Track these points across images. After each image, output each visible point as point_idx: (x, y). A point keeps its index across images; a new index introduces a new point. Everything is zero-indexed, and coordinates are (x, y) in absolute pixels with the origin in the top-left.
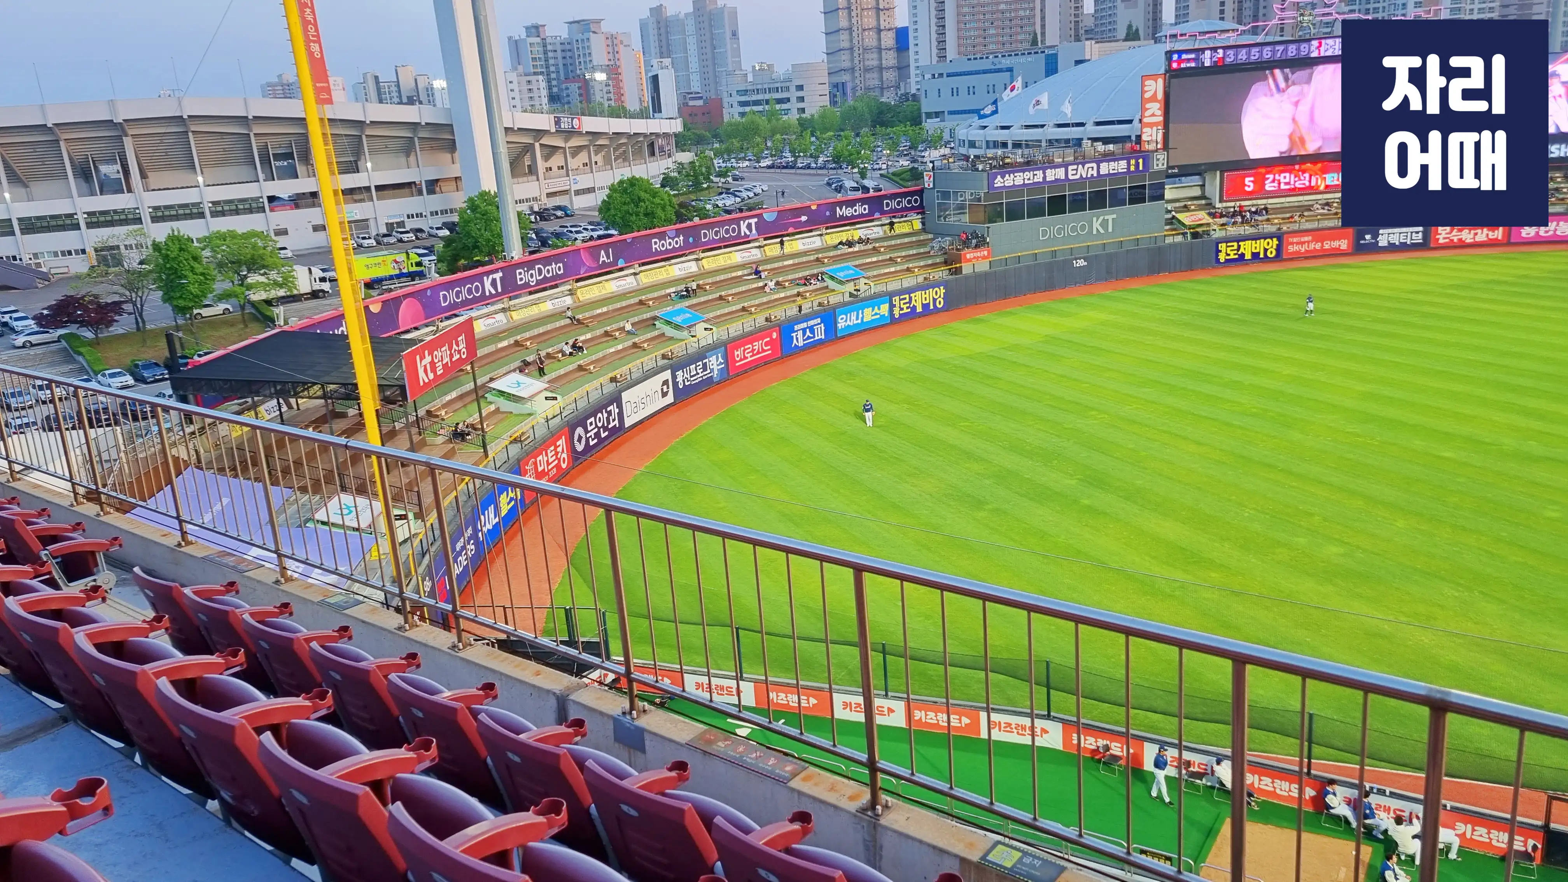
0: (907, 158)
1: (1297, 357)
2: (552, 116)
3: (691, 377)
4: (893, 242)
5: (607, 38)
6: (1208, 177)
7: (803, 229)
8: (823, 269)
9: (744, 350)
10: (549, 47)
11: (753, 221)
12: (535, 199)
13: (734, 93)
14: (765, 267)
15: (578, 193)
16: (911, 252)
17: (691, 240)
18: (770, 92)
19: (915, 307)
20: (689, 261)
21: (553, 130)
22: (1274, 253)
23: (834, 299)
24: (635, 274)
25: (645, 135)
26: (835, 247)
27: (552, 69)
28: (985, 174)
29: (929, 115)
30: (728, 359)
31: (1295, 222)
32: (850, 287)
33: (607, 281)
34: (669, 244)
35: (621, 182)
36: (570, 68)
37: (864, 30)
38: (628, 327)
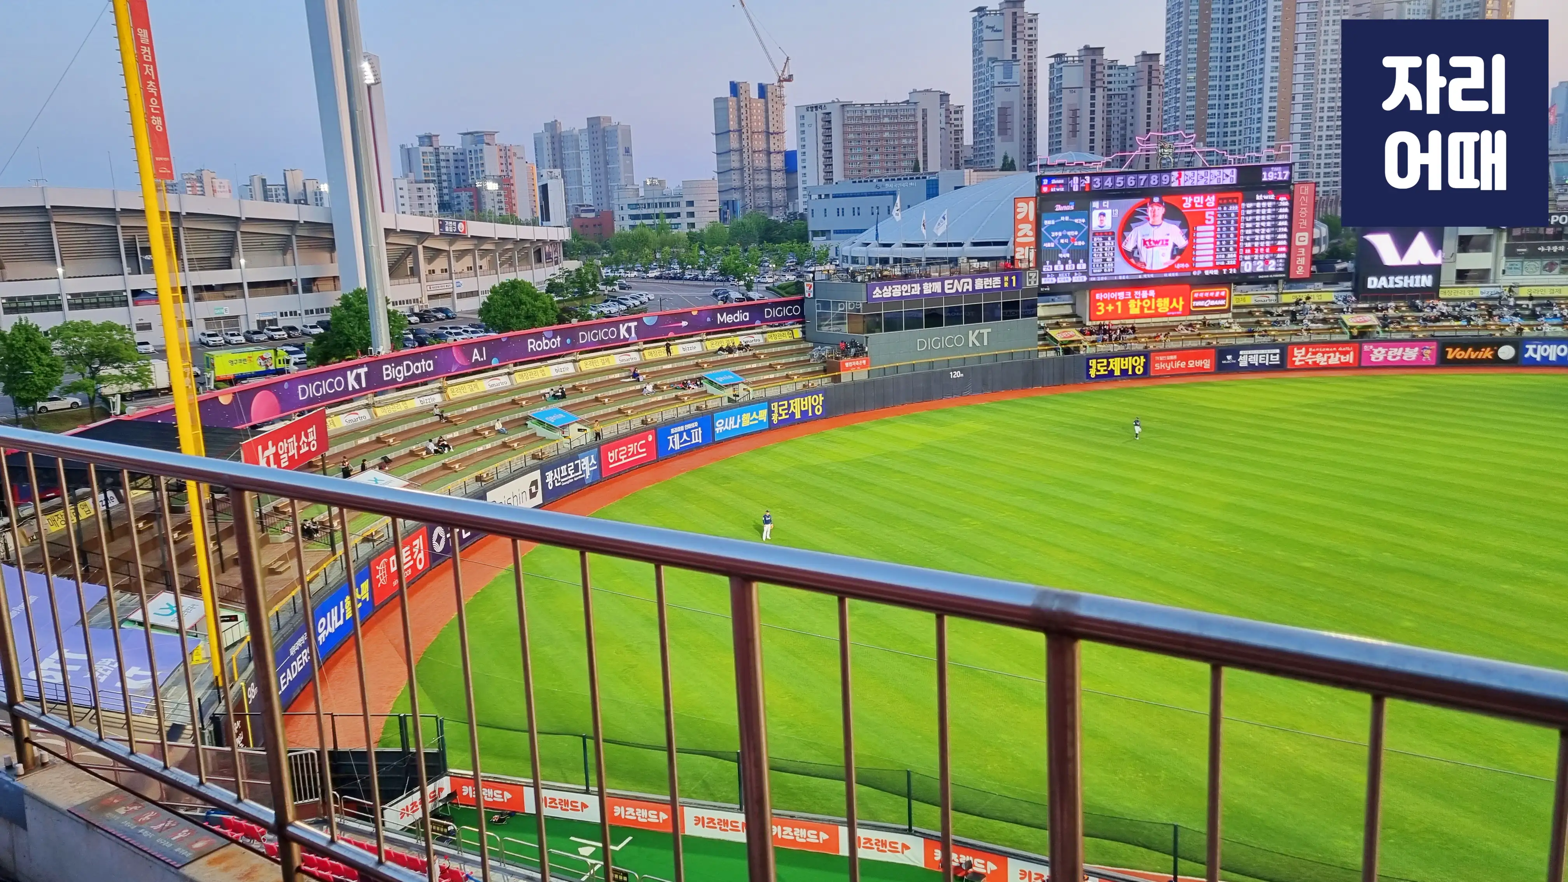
0: (793, 273)
1: (1163, 468)
2: (437, 220)
3: (562, 478)
4: (773, 350)
5: (501, 150)
6: (1078, 295)
7: (683, 335)
8: (704, 374)
9: (618, 453)
10: (442, 157)
11: (633, 325)
12: (416, 301)
13: (625, 207)
14: (644, 370)
15: (461, 296)
16: (791, 360)
17: (568, 341)
18: (660, 207)
19: (793, 413)
20: (566, 362)
21: (437, 233)
22: (1142, 370)
23: (712, 404)
24: (509, 374)
25: (532, 242)
26: (715, 353)
27: (444, 177)
28: (864, 286)
29: (816, 233)
30: (601, 460)
31: (1161, 341)
32: (729, 392)
33: (479, 379)
34: (544, 344)
35: (503, 285)
36: (463, 177)
37: (754, 152)
38: (498, 426)
